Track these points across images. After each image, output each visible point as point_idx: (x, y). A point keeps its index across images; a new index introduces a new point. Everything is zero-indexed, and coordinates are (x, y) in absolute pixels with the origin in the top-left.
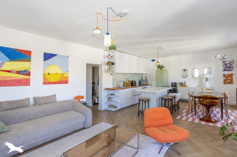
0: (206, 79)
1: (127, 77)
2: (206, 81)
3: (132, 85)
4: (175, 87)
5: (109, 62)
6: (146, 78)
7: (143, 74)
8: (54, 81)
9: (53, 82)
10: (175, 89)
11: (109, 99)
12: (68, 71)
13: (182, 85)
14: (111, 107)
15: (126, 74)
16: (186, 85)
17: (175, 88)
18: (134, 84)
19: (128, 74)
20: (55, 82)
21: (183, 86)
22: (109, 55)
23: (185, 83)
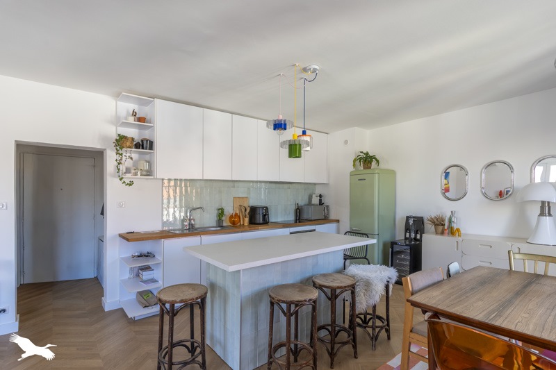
0: (542, 207)
1: (241, 193)
2: (542, 214)
3: (253, 222)
4: (416, 233)
6: (320, 196)
7: (315, 184)
10: (415, 239)
13: (441, 227)
15: (231, 184)
16: (455, 226)
17: (418, 237)
18: (260, 219)
19: (241, 184)
21: (442, 233)
22: (134, 115)
23: (450, 221)
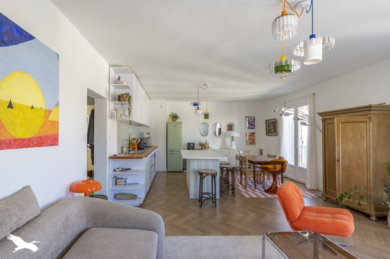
0: (232, 138)
1: (130, 131)
2: (232, 140)
5: (125, 96)
6: (148, 133)
8: (26, 137)
9: (24, 140)
11: (116, 180)
12: (57, 105)
13: (204, 147)
14: (126, 199)
16: (209, 146)
18: (142, 146)
20: (30, 139)
21: (205, 149)
22: (119, 80)
23: (207, 144)
